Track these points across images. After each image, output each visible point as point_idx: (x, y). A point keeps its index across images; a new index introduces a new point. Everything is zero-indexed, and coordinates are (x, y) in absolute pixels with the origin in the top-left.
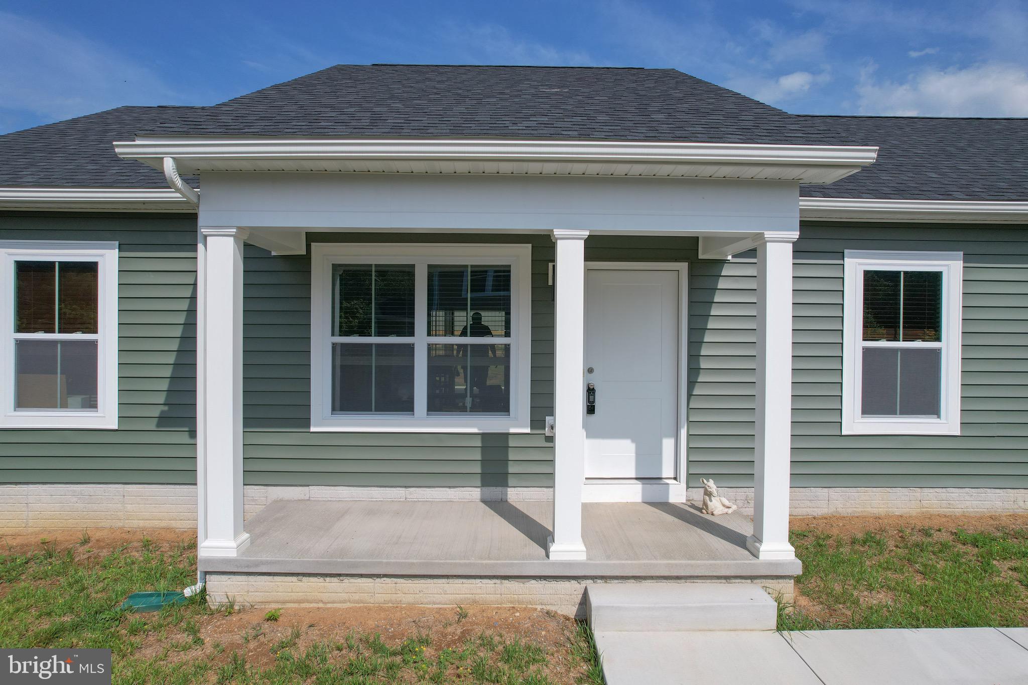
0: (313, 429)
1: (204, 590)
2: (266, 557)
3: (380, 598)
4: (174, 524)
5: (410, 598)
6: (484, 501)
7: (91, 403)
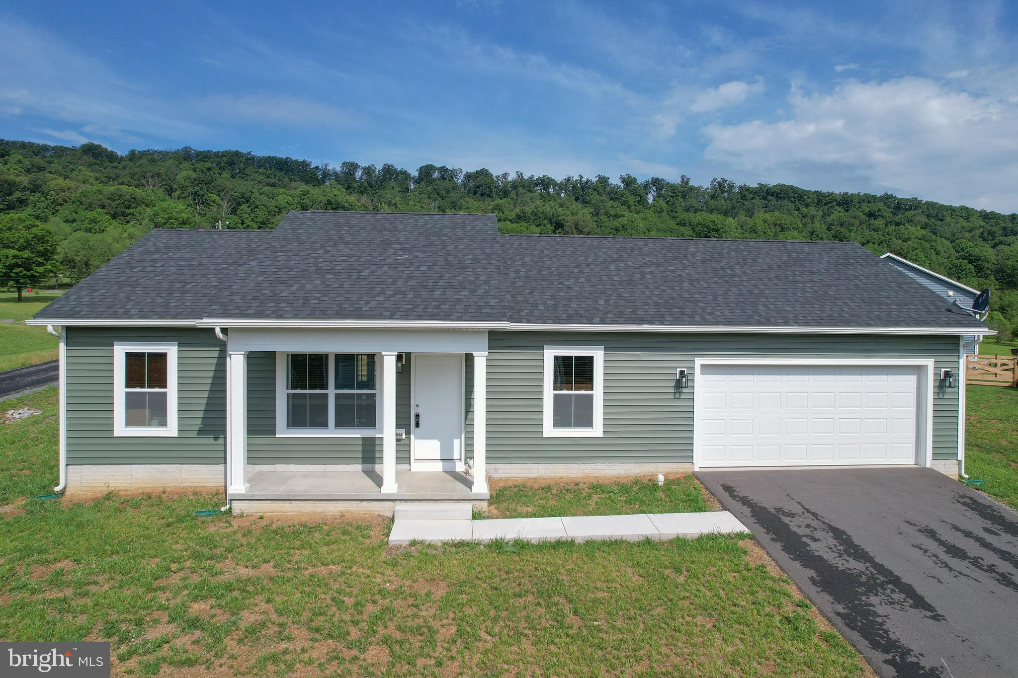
0: (277, 436)
1: (230, 508)
2: (258, 493)
3: (307, 510)
4: (206, 484)
5: (320, 510)
6: (364, 471)
7: (163, 423)
